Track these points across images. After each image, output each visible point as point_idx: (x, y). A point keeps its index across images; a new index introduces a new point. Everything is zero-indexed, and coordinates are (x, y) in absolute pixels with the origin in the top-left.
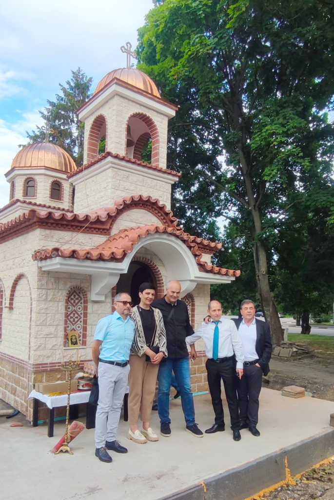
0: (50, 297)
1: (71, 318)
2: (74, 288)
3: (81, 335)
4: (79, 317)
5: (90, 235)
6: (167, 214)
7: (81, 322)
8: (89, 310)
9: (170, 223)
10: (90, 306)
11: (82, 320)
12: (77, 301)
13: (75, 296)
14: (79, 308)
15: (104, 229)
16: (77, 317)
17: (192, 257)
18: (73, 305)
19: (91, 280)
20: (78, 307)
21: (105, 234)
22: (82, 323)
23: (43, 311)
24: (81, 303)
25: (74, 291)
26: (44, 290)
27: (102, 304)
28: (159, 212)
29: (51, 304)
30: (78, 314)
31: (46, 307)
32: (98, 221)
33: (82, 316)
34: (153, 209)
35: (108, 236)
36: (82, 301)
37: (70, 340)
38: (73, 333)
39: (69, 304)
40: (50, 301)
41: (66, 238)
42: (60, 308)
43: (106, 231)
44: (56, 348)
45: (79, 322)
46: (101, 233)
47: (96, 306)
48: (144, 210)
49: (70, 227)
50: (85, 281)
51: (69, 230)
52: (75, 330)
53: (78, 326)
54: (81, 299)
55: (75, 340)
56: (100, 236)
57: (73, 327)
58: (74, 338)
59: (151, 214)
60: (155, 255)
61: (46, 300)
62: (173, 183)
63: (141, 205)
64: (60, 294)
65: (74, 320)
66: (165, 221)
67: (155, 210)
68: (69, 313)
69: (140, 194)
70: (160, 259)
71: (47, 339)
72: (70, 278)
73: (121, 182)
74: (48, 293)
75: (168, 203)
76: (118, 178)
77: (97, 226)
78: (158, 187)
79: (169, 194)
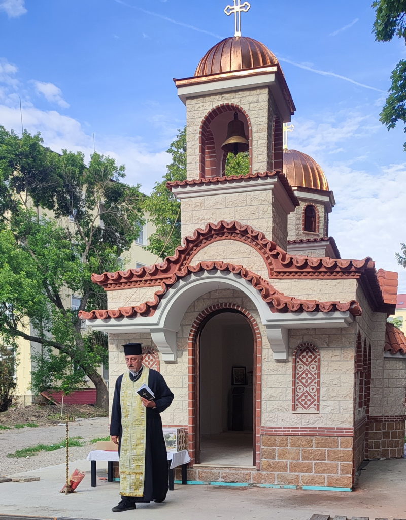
13: (149, 357)
23: (115, 374)
25: (149, 352)
26: (115, 353)
28: (247, 238)
31: (117, 369)
54: (156, 360)
61: (117, 362)
69: (221, 220)
72: (140, 339)
73: (194, 212)
74: (120, 355)
75: (267, 220)
76: (190, 209)
77: (157, 277)
78: (248, 202)
79: (267, 206)
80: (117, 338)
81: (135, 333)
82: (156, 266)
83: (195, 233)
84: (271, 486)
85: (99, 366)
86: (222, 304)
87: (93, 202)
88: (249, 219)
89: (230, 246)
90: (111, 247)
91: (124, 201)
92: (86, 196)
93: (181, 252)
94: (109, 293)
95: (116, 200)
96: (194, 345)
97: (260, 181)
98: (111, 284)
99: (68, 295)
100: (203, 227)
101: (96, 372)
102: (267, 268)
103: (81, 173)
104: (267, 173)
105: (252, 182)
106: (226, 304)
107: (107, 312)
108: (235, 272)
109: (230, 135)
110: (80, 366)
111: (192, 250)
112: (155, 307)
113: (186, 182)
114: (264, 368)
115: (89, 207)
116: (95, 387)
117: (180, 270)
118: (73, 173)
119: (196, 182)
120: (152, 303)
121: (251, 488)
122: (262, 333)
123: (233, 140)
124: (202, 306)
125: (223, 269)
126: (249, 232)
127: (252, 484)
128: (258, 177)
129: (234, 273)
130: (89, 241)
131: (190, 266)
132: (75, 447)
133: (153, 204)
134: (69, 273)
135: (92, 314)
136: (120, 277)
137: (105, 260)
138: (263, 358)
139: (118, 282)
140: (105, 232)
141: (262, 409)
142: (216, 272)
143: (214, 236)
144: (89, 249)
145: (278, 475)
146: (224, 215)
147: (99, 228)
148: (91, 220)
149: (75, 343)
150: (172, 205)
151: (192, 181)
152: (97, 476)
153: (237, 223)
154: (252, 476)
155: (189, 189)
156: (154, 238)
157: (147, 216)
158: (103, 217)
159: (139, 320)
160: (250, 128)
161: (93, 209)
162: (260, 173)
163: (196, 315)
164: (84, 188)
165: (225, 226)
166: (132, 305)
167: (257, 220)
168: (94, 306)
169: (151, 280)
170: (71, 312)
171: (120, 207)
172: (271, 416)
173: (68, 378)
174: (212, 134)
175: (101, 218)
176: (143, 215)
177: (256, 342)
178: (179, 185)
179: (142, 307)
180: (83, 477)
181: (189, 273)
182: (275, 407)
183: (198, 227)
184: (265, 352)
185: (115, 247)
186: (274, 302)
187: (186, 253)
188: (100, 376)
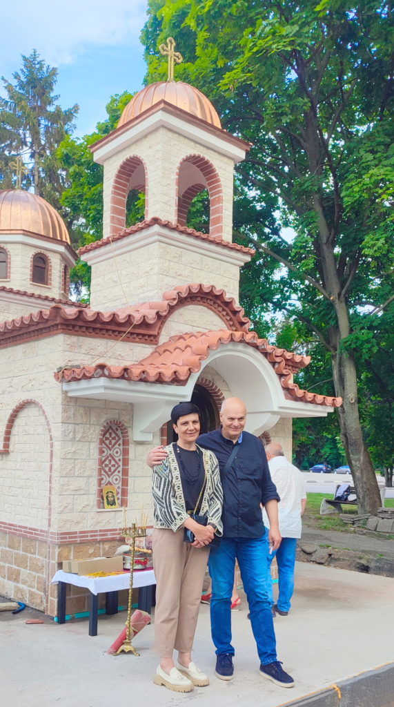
0: (79, 436)
1: (106, 466)
2: (111, 422)
3: (120, 491)
4: (116, 466)
5: (131, 343)
6: (235, 313)
7: (119, 472)
8: (131, 455)
9: (238, 326)
10: (132, 448)
11: (120, 469)
12: (113, 442)
13: (110, 434)
14: (117, 452)
15: (150, 336)
16: (114, 466)
17: (276, 378)
18: (109, 448)
19: (132, 410)
20: (115, 451)
21: (151, 343)
22: (120, 474)
23: (69, 456)
24: (119, 445)
25: (110, 427)
26: (71, 425)
27: (149, 446)
28: (223, 310)
29: (80, 445)
30: (114, 460)
31: (73, 450)
32: (144, 324)
33: (121, 463)
34: (216, 306)
35: (155, 346)
36: (121, 442)
37: (105, 498)
38: (109, 488)
39: (104, 445)
40: (80, 441)
41: (99, 348)
42: (92, 451)
43: (152, 339)
44: (88, 510)
45: (116, 473)
46: (146, 342)
47: (140, 448)
48: (202, 307)
49: (104, 332)
50: (124, 412)
51: (103, 337)
52: (111, 484)
53: (115, 477)
54: (120, 439)
55: (112, 499)
56: (144, 345)
57: (108, 479)
58: (110, 495)
59: (212, 312)
60: (218, 374)
61: (73, 439)
62: (243, 264)
63: (199, 299)
64: (92, 431)
65: (110, 470)
66: (231, 323)
67: (219, 306)
68: (103, 459)
69: (199, 282)
70: (224, 381)
71: (76, 497)
72: (105, 408)
73: (172, 263)
76: (168, 257)
78: (222, 271)
79: (236, 282)
80: (73, 404)
82: (144, 317)
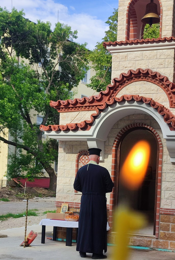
0: (66, 158)
12: (86, 161)
13: (85, 157)
18: (84, 164)
23: (62, 168)
25: (85, 154)
29: (67, 163)
39: (81, 163)
42: (73, 166)
44: (70, 193)
61: (64, 160)
64: (73, 156)
69: (139, 68)
71: (65, 186)
72: (80, 145)
73: (121, 62)
74: (66, 156)
75: (170, 68)
76: (118, 60)
77: (94, 104)
78: (158, 56)
79: (171, 59)
80: (64, 144)
81: (76, 141)
82: (93, 97)
83: (120, 76)
84: (166, 250)
85: (53, 163)
86: (137, 124)
87: (55, 54)
88: (158, 68)
89: (144, 85)
90: (65, 84)
91: (76, 54)
92: (51, 50)
93: (110, 88)
94: (61, 114)
95: (70, 53)
96: (116, 151)
97: (167, 43)
98: (63, 108)
99: (35, 115)
100: (126, 72)
101: (50, 167)
102: (168, 101)
103: (48, 35)
104: (172, 38)
105: (161, 44)
106: (139, 124)
107: (59, 126)
108: (146, 102)
109: (147, 13)
110: (40, 162)
111: (118, 87)
112: (91, 124)
113: (116, 42)
114: (164, 168)
115: (52, 58)
116: (49, 177)
117: (109, 100)
118: (43, 35)
119: (123, 43)
120: (89, 121)
121: (151, 251)
122: (163, 144)
123: (149, 16)
124: (123, 125)
125: (138, 100)
126: (158, 76)
127: (152, 248)
128: (165, 40)
129: (146, 104)
130: (51, 79)
131: (116, 98)
132: (33, 216)
133: (95, 56)
134: (37, 101)
135: (49, 127)
136: (69, 104)
137: (60, 92)
138: (163, 161)
139: (67, 107)
140: (62, 74)
141: (162, 196)
142: (134, 102)
143: (134, 78)
144: (51, 85)
145: (171, 243)
146: (141, 64)
147: (58, 71)
148: (53, 66)
149: (37, 147)
150: (107, 58)
151: (120, 42)
152: (46, 236)
153: (150, 70)
154: (152, 243)
155: (118, 47)
156: (94, 79)
157: (90, 64)
158: (61, 64)
159: (80, 132)
160: (161, 8)
161: (55, 59)
162: (167, 38)
163: (119, 130)
164: (50, 45)
165: (142, 72)
166: (76, 122)
167: (163, 69)
168: (51, 123)
169: (89, 106)
170: (36, 126)
171: (72, 58)
172: (167, 201)
173: (31, 170)
174: (135, 12)
175: (60, 65)
176: (88, 63)
177: (159, 150)
178: (111, 45)
179: (82, 123)
180: (36, 236)
181: (115, 102)
182: (170, 195)
183: (123, 72)
184: (165, 157)
185: (68, 84)
186: (172, 123)
187: (115, 89)
188: (53, 169)
